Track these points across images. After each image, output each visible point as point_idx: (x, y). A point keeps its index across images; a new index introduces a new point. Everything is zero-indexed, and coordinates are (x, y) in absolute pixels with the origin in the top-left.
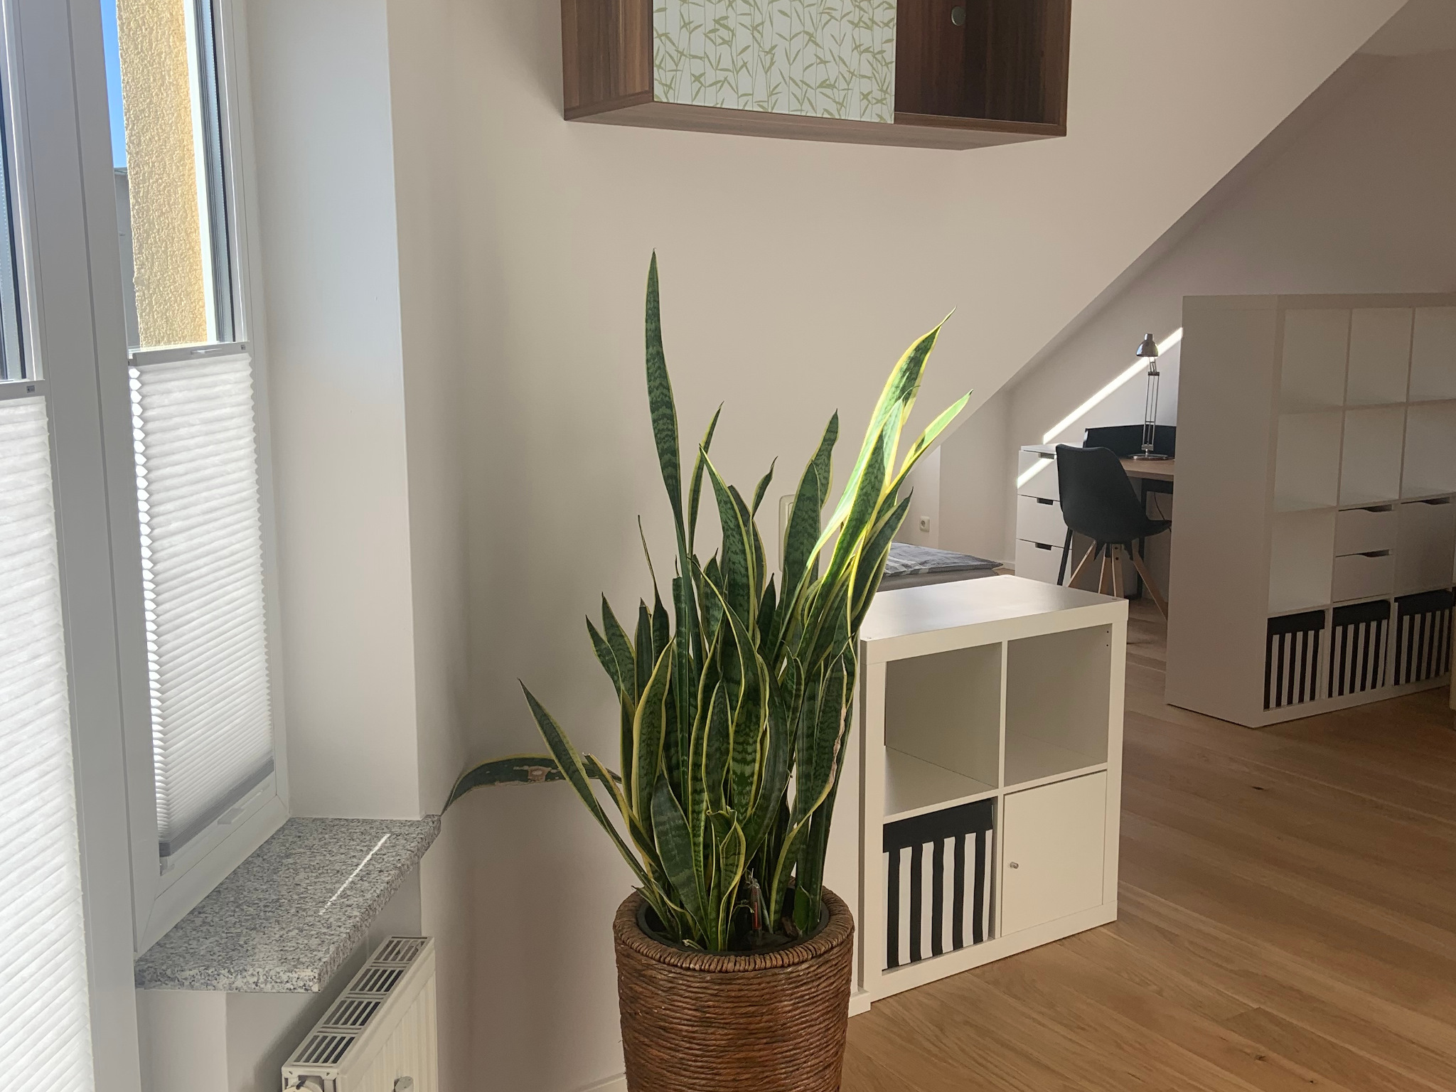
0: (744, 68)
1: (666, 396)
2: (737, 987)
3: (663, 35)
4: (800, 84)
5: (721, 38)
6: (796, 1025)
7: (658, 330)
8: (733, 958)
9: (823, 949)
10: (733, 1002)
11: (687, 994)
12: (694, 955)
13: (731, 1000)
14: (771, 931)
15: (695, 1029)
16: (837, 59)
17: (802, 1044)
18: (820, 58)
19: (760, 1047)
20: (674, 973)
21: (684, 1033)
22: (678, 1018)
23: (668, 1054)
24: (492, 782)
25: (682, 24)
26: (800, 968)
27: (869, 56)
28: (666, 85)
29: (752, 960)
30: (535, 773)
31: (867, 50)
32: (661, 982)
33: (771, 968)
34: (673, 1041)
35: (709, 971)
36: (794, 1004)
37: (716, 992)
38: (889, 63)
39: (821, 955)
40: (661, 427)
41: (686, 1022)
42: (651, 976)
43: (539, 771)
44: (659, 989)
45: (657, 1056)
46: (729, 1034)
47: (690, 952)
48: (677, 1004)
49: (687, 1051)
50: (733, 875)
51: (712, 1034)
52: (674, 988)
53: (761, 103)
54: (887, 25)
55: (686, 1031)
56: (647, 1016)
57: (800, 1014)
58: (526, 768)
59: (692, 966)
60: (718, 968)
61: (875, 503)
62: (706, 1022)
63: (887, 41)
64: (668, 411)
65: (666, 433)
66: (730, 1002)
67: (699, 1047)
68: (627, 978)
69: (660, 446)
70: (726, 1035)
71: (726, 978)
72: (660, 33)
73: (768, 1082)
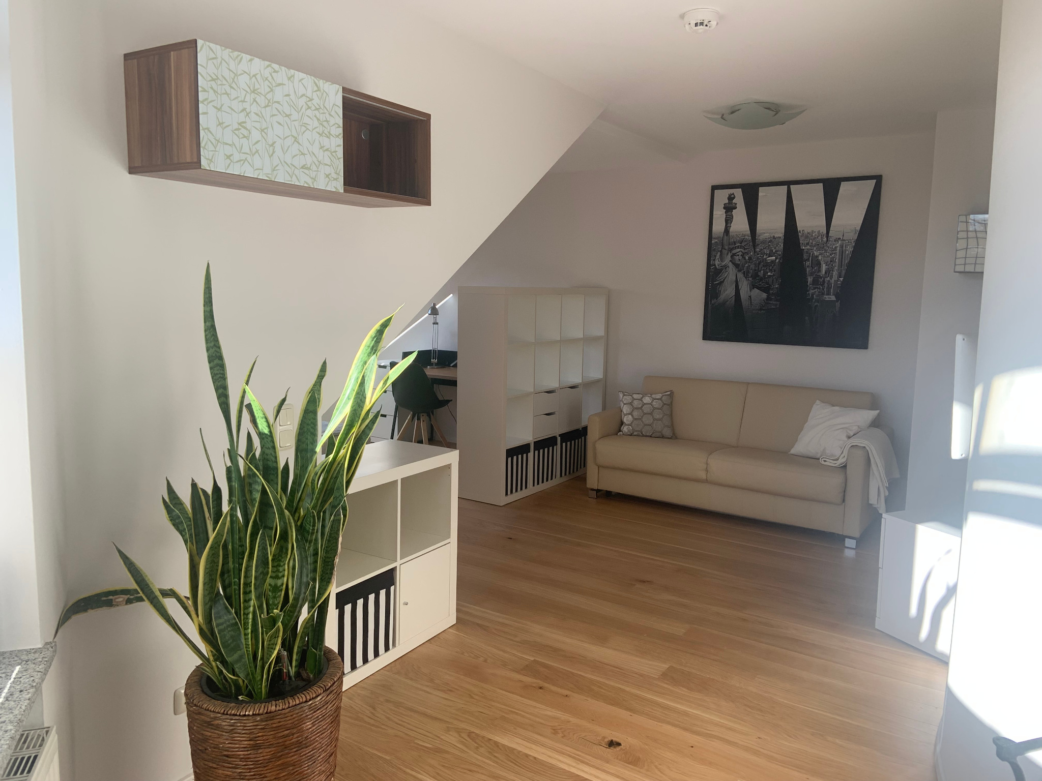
0: (257, 154)
1: (218, 352)
2: (278, 720)
3: (206, 129)
4: (291, 166)
5: (242, 134)
6: (314, 735)
7: (211, 311)
8: (274, 703)
9: (330, 685)
10: (274, 730)
11: (244, 732)
12: (248, 705)
13: (274, 729)
14: (293, 679)
15: (249, 752)
16: (311, 153)
17: (317, 746)
18: (301, 152)
19: (292, 754)
20: (234, 720)
21: (241, 757)
22: (237, 748)
23: (230, 772)
24: (85, 610)
25: (218, 123)
26: (316, 700)
27: (329, 153)
28: (209, 159)
29: (287, 702)
30: (117, 600)
31: (327, 150)
32: (225, 727)
33: (299, 704)
34: (234, 763)
35: (259, 715)
36: (312, 723)
37: (264, 726)
38: (340, 158)
39: (328, 689)
40: (216, 372)
41: (243, 749)
42: (218, 724)
43: (121, 598)
44: (223, 732)
45: (223, 774)
46: (272, 751)
47: (244, 704)
48: (236, 739)
49: (243, 767)
50: (272, 651)
51: (261, 753)
52: (234, 729)
53: (268, 175)
54: (337, 136)
55: (244, 755)
56: (214, 750)
57: (316, 728)
58: (111, 597)
59: (247, 713)
60: (265, 711)
61: (360, 415)
62: (256, 747)
63: (338, 146)
64: (220, 362)
65: (219, 376)
66: (273, 731)
67: (252, 763)
68: (198, 727)
69: (215, 385)
70: (270, 752)
71: (270, 716)
72: (205, 127)
73: (297, 775)
